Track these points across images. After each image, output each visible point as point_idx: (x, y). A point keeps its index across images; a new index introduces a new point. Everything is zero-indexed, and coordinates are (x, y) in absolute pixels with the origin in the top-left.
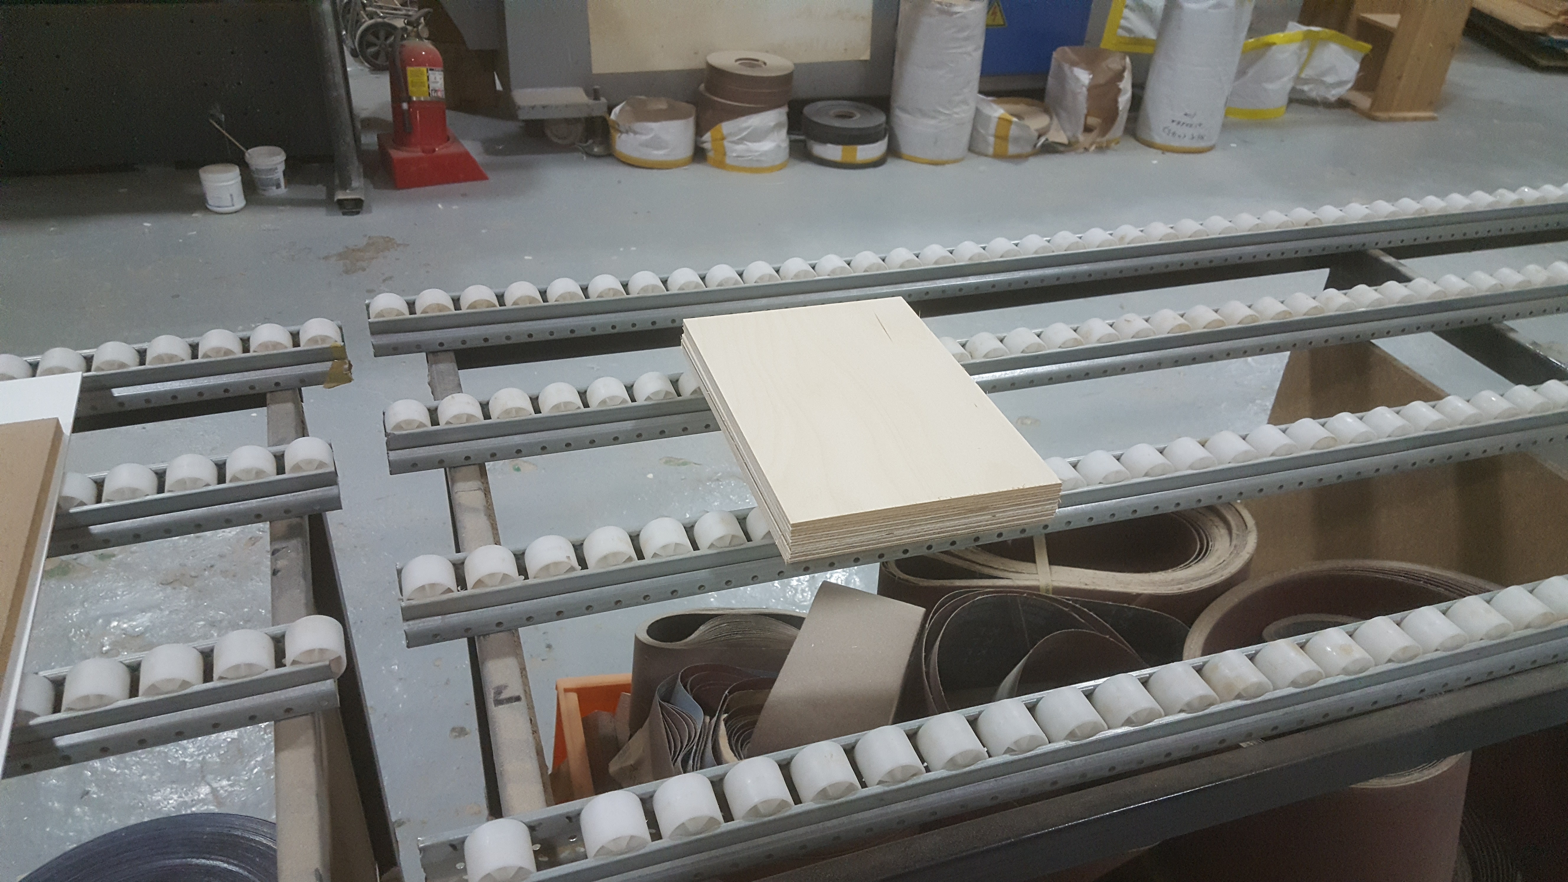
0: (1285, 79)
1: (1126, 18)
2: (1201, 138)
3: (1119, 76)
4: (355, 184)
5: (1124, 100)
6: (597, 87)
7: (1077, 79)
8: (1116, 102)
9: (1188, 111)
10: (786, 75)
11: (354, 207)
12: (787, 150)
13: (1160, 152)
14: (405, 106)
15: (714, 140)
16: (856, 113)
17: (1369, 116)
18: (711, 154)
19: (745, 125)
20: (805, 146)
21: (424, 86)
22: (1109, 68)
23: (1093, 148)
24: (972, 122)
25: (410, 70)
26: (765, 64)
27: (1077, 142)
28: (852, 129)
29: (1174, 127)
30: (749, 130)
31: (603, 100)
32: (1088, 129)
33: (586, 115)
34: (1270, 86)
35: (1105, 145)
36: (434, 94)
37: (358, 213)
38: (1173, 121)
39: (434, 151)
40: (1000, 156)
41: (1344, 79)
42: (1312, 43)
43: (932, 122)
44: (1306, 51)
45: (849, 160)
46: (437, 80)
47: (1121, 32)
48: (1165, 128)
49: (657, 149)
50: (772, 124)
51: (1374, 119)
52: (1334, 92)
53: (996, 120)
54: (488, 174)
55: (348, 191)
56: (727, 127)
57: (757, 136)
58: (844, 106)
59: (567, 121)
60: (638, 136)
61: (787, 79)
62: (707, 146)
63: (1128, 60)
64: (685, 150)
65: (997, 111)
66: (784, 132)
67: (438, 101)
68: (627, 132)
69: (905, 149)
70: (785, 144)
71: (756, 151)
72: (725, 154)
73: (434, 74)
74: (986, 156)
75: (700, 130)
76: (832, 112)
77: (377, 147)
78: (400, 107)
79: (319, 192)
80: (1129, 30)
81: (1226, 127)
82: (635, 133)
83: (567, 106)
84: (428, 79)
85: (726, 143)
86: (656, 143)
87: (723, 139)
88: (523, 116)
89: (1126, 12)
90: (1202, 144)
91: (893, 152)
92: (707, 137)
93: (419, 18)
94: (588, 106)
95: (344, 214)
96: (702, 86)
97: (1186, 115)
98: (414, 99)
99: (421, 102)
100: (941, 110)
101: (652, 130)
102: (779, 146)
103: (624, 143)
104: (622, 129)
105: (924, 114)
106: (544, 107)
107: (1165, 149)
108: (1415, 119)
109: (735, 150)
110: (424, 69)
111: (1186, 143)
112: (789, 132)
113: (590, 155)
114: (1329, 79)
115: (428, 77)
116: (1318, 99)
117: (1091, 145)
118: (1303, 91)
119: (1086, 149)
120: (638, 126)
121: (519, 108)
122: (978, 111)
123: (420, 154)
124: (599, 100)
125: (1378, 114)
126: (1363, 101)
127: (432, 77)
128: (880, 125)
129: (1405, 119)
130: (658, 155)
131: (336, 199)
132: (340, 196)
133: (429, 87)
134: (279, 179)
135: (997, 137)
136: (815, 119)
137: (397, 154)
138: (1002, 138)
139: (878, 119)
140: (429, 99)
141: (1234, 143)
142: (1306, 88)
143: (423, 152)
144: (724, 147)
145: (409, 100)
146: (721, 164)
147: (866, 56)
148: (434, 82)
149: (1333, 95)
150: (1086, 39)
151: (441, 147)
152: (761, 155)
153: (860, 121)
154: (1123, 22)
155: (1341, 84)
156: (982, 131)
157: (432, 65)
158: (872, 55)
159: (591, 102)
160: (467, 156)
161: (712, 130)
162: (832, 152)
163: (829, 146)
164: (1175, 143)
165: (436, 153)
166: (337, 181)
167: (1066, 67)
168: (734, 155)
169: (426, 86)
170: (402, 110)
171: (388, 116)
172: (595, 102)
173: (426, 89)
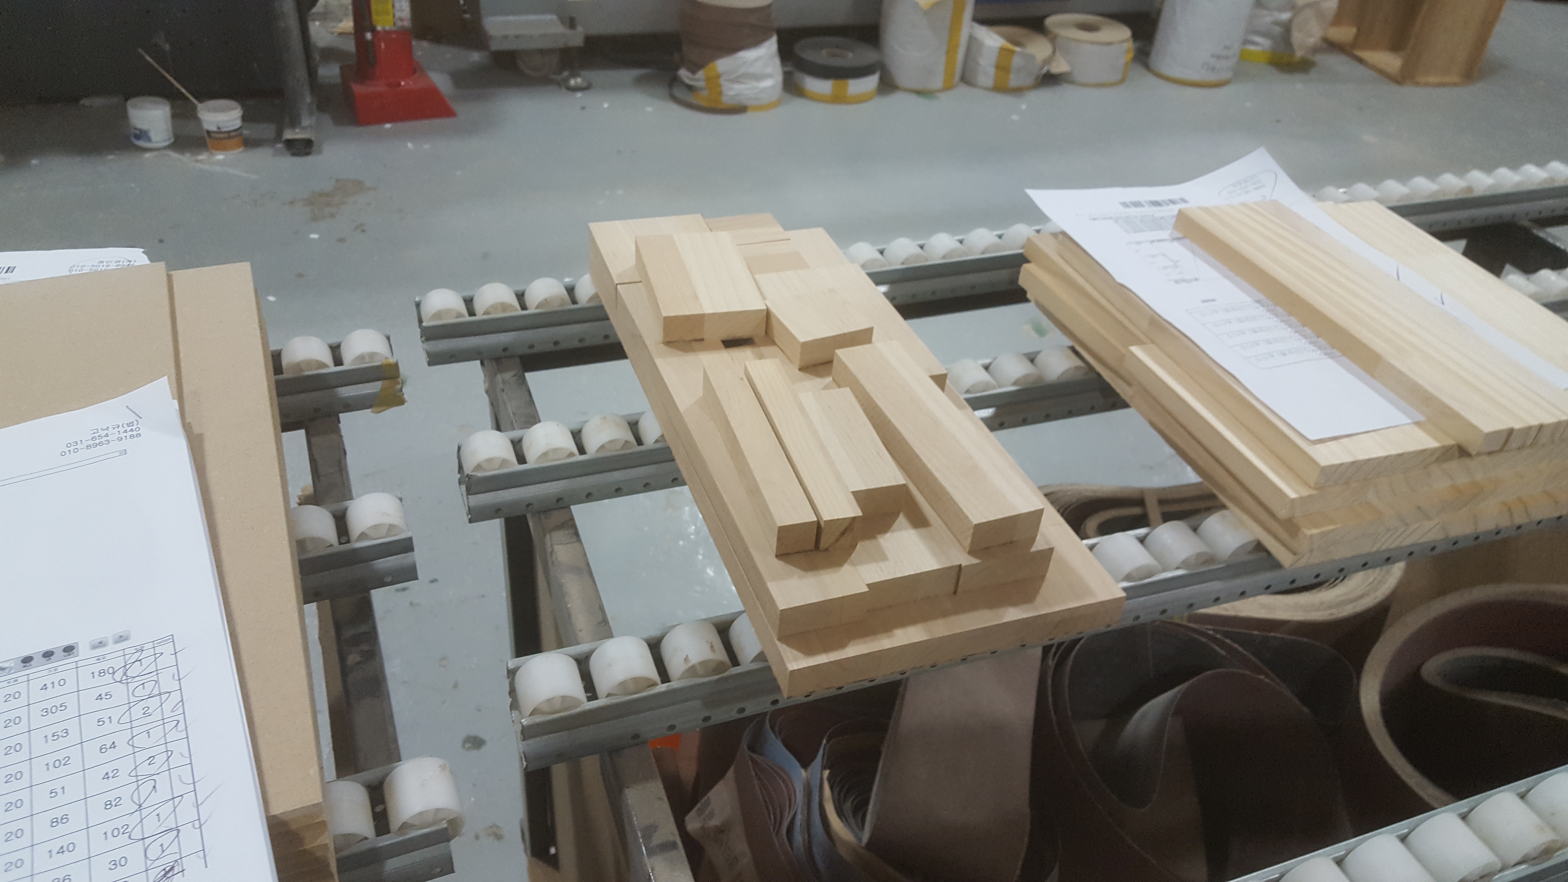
4: (305, 122)
6: (572, 15)
9: (1227, 44)
10: (768, 5)
11: (305, 147)
12: (781, 86)
14: (369, 36)
15: (709, 78)
20: (799, 82)
21: (389, 14)
28: (842, 62)
31: (581, 29)
33: (562, 46)
36: (399, 24)
37: (307, 154)
39: (400, 85)
40: (1001, 88)
45: (839, 94)
46: (403, 7)
50: (767, 58)
53: (995, 50)
54: (460, 111)
55: (298, 130)
59: (542, 52)
65: (994, 40)
66: (776, 67)
70: (778, 81)
71: (753, 90)
73: (401, 2)
77: (338, 82)
78: (364, 37)
83: (540, 36)
84: (393, 6)
85: (720, 81)
88: (495, 46)
94: (564, 35)
95: (293, 155)
102: (772, 84)
106: (516, 37)
112: (782, 64)
113: (566, 88)
121: (491, 37)
123: (384, 89)
124: (576, 29)
127: (397, 5)
128: (872, 59)
131: (284, 139)
132: (289, 135)
133: (394, 16)
135: (997, 68)
136: (805, 57)
137: (358, 89)
138: (1003, 69)
140: (394, 29)
145: (373, 30)
148: (399, 10)
152: (759, 93)
156: (978, 62)
160: (433, 89)
163: (821, 80)
165: (402, 87)
166: (286, 119)
169: (392, 15)
170: (368, 42)
171: (350, 46)
172: (573, 32)
173: (391, 17)
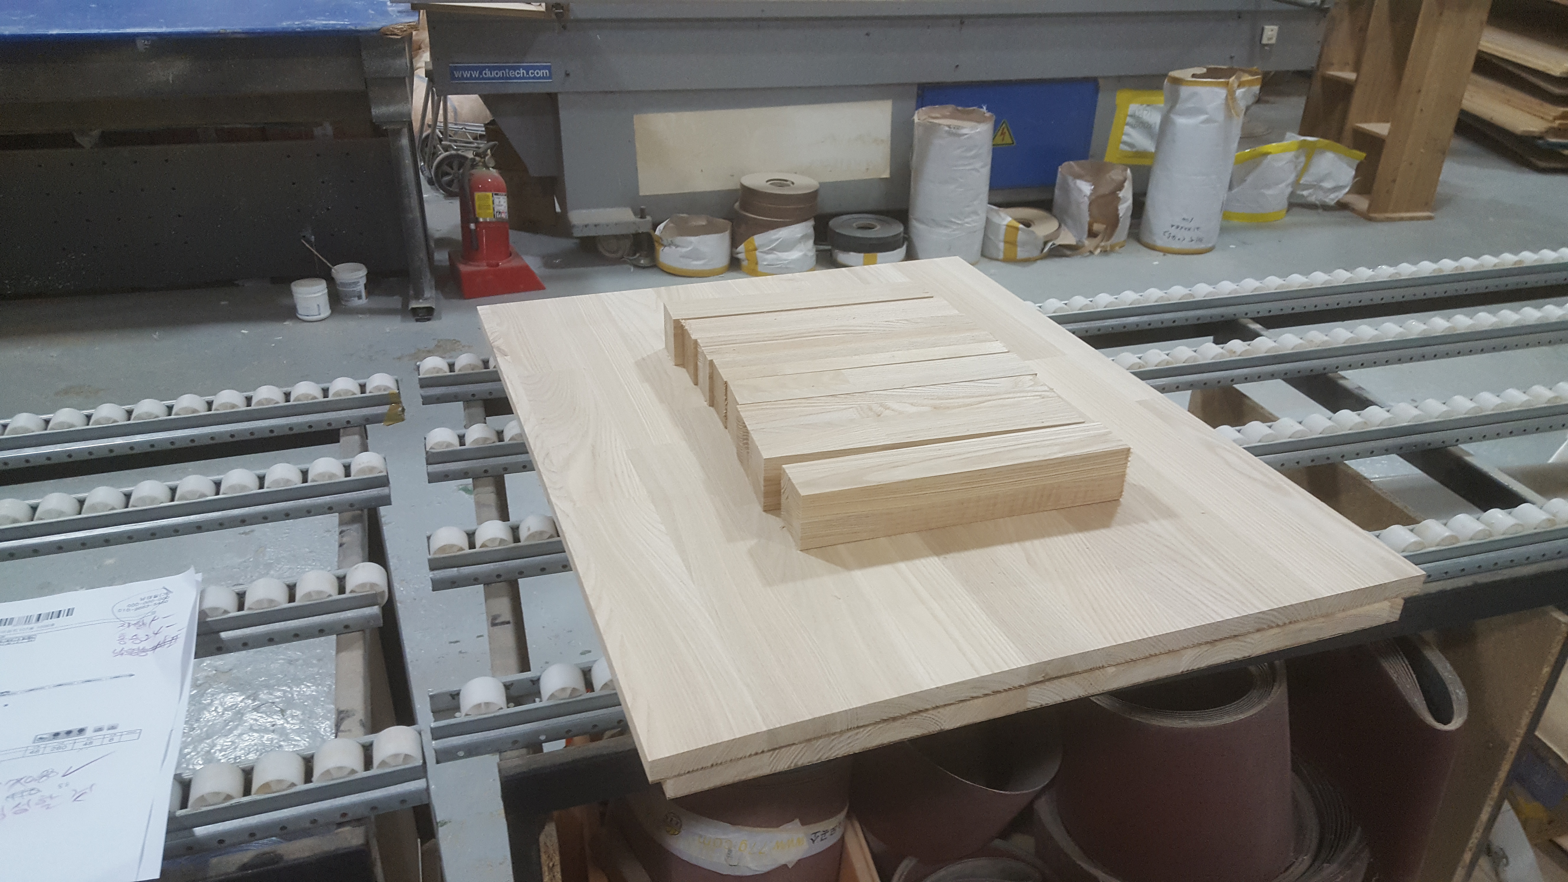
0: (1282, 185)
1: (1128, 135)
2: (1200, 240)
3: (1120, 187)
4: (427, 294)
5: (1125, 206)
6: (644, 207)
7: (1080, 190)
8: (1117, 210)
9: (1185, 216)
10: (812, 192)
11: (427, 314)
12: (814, 259)
13: (1162, 254)
14: (472, 226)
15: (748, 251)
16: (877, 224)
17: (1367, 217)
18: (745, 263)
19: (776, 237)
20: (831, 255)
21: (490, 209)
22: (1113, 180)
23: (1099, 250)
24: (983, 230)
25: (477, 195)
26: (793, 183)
27: (1083, 246)
28: (871, 239)
29: (1173, 231)
30: (778, 241)
31: (649, 218)
32: (1092, 234)
33: (634, 232)
34: (1269, 192)
35: (1108, 249)
36: (498, 216)
37: (429, 320)
38: (1172, 226)
39: (498, 265)
40: (1011, 260)
41: (1341, 183)
42: (1309, 153)
44: (1302, 159)
46: (501, 204)
47: (1122, 146)
48: (1165, 232)
49: (696, 259)
50: (799, 235)
51: (1370, 219)
52: (1332, 196)
53: (1005, 227)
54: (545, 285)
55: (421, 301)
56: (758, 239)
58: (866, 219)
59: (617, 237)
60: (679, 249)
61: (812, 196)
62: (740, 256)
63: (1129, 171)
64: (722, 259)
65: (1005, 218)
66: (811, 242)
67: (501, 221)
68: (669, 245)
69: (922, 256)
70: (812, 253)
71: (785, 260)
72: (757, 263)
73: (499, 198)
74: (997, 260)
75: (735, 243)
76: (854, 225)
77: (448, 263)
78: (468, 227)
79: (395, 302)
80: (1131, 145)
81: (1224, 230)
82: (677, 246)
83: (616, 224)
84: (493, 203)
85: (757, 253)
86: (695, 255)
87: (756, 249)
88: (577, 233)
89: (1127, 129)
90: (1202, 246)
91: (912, 255)
92: (741, 248)
93: (486, 150)
94: (634, 223)
95: (417, 320)
96: (737, 204)
97: (1184, 219)
98: (481, 220)
99: (486, 222)
100: (953, 220)
101: (691, 243)
102: (805, 255)
103: (667, 255)
104: (665, 243)
105: (939, 225)
106: (596, 226)
107: (1166, 251)
108: (1412, 219)
109: (766, 258)
110: (490, 194)
111: (1186, 245)
112: (816, 243)
113: (638, 266)
114: (1328, 185)
115: (493, 201)
116: (1317, 202)
117: (1096, 248)
118: (1303, 196)
119: (1091, 253)
120: (679, 240)
121: (574, 226)
122: (988, 221)
123: (486, 268)
124: (645, 218)
125: (1372, 215)
126: (1362, 203)
127: (497, 201)
128: (900, 234)
129: (1401, 219)
130: (696, 265)
131: (410, 308)
132: (414, 305)
133: (494, 210)
134: (360, 292)
135: (1006, 242)
136: (837, 231)
137: (464, 268)
138: (1011, 243)
139: (898, 229)
140: (494, 220)
141: (1233, 244)
142: (1305, 193)
143: (488, 266)
144: (756, 255)
145: (476, 221)
146: (754, 272)
147: (886, 175)
148: (499, 206)
149: (1333, 200)
150: (1091, 153)
151: (504, 261)
152: (790, 263)
153: (881, 231)
154: (1125, 138)
155: (1338, 188)
156: (992, 238)
157: (497, 191)
158: (892, 173)
159: (638, 220)
160: (526, 269)
161: (746, 242)
162: (855, 259)
163: (852, 253)
164: (1176, 245)
165: (499, 267)
166: (411, 292)
167: (1070, 179)
168: (765, 263)
169: (492, 208)
170: (471, 230)
171: (458, 236)
172: (642, 220)
173: (491, 211)
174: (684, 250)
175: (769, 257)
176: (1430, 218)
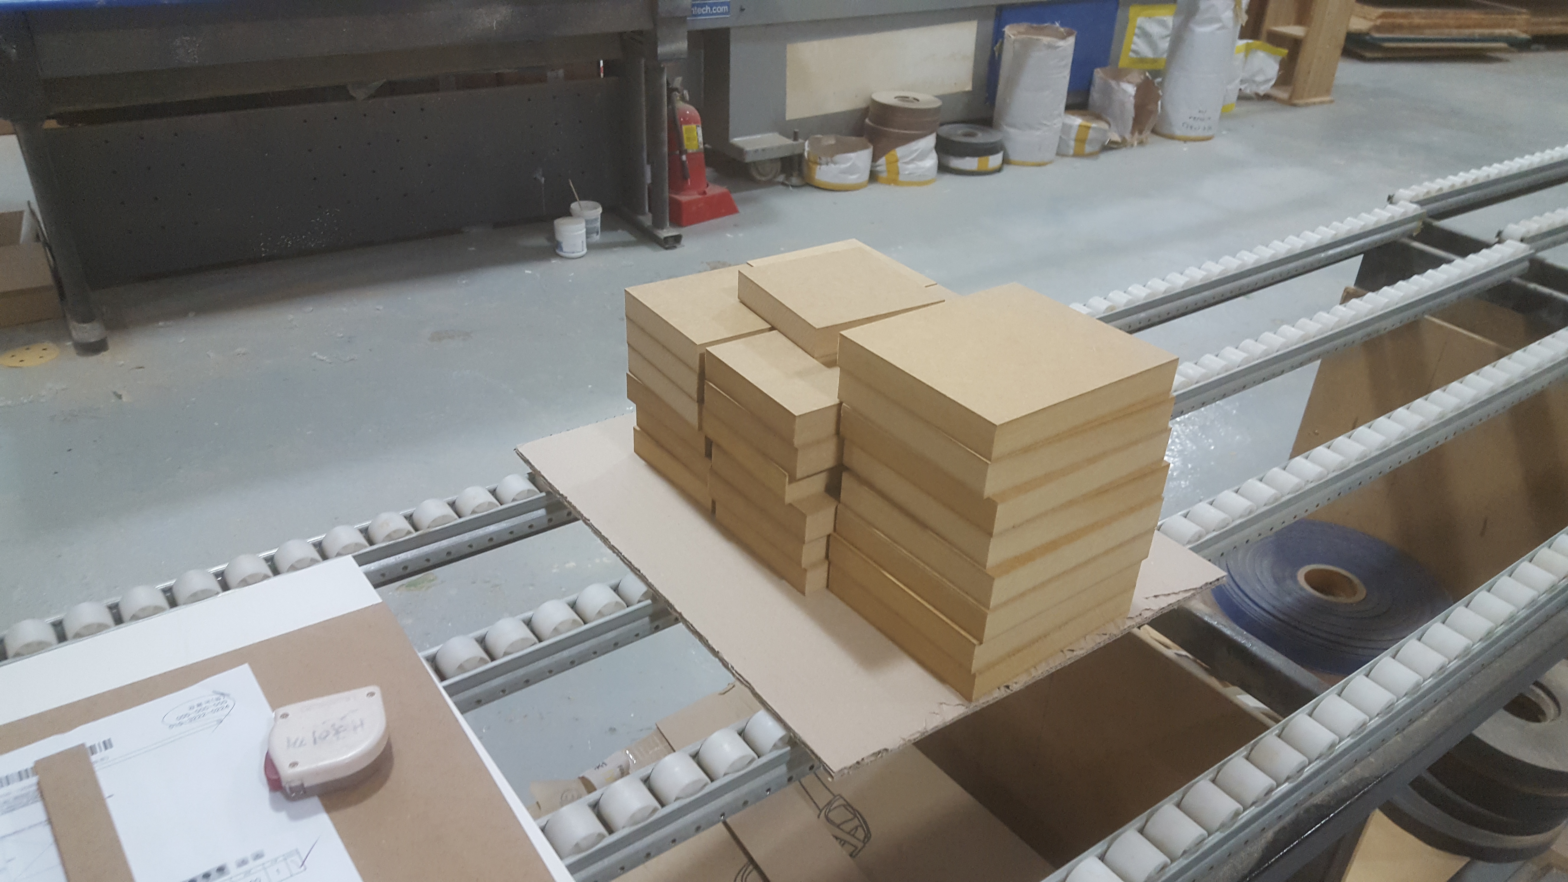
0: (1236, 81)
1: (1135, 44)
2: (1208, 130)
6: (796, 130)
7: (1125, 92)
9: (1201, 109)
13: (1182, 142)
15: (888, 163)
16: (976, 132)
17: (1288, 105)
18: (884, 175)
19: (915, 148)
23: (1138, 143)
24: (1060, 132)
26: (918, 99)
27: (1127, 140)
28: (987, 143)
29: (1191, 122)
30: (918, 152)
32: (1133, 130)
35: (1141, 141)
38: (1190, 118)
39: (705, 193)
40: (1079, 155)
41: (1269, 77)
42: (1246, 53)
43: (1038, 133)
44: (1246, 58)
45: (983, 168)
46: (700, 135)
47: (1133, 54)
48: (1184, 124)
49: (852, 174)
50: (928, 147)
51: (1295, 105)
52: (1261, 88)
53: (1077, 127)
54: (739, 208)
56: (900, 151)
57: (922, 156)
58: (967, 127)
60: (837, 166)
62: (878, 168)
63: (1147, 74)
64: (866, 174)
65: (1077, 121)
67: (700, 152)
68: (826, 164)
69: (1013, 157)
71: (919, 169)
72: (898, 173)
73: (697, 130)
74: (1068, 156)
75: (876, 157)
76: (960, 132)
80: (1139, 53)
81: (1221, 119)
82: (835, 163)
83: (776, 148)
85: (899, 164)
86: (851, 170)
87: (897, 161)
89: (1135, 39)
90: (1208, 133)
91: (1006, 161)
92: (882, 161)
94: (785, 146)
97: (1200, 112)
98: (688, 152)
99: (692, 153)
101: (851, 159)
102: (933, 164)
103: (824, 173)
104: (817, 162)
106: (763, 150)
107: (1186, 140)
108: (1322, 103)
109: (907, 169)
111: (1200, 133)
114: (1258, 79)
115: (693, 133)
116: (1254, 94)
117: (1134, 142)
119: (1129, 146)
120: (837, 157)
122: (1064, 124)
123: (697, 196)
124: (798, 140)
125: (1296, 102)
126: (1283, 94)
128: (994, 141)
129: (1314, 104)
130: (853, 179)
133: (698, 141)
139: (992, 136)
141: (1226, 131)
142: (1247, 87)
143: (700, 194)
144: (898, 167)
145: (685, 152)
146: (894, 182)
147: (970, 88)
149: (1261, 91)
150: (1111, 61)
151: (708, 189)
152: (921, 172)
153: (982, 138)
154: (1133, 47)
155: (1267, 81)
156: (1067, 138)
158: (973, 87)
159: (789, 143)
160: (727, 195)
161: (887, 156)
162: (970, 163)
163: (968, 159)
164: (1192, 134)
168: (907, 172)
174: (843, 166)
175: (911, 166)
176: (1331, 102)
